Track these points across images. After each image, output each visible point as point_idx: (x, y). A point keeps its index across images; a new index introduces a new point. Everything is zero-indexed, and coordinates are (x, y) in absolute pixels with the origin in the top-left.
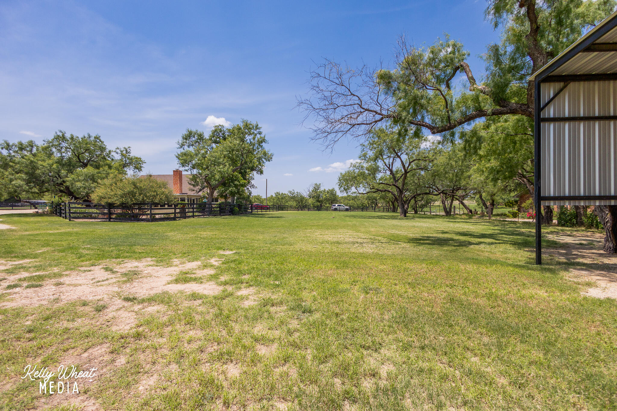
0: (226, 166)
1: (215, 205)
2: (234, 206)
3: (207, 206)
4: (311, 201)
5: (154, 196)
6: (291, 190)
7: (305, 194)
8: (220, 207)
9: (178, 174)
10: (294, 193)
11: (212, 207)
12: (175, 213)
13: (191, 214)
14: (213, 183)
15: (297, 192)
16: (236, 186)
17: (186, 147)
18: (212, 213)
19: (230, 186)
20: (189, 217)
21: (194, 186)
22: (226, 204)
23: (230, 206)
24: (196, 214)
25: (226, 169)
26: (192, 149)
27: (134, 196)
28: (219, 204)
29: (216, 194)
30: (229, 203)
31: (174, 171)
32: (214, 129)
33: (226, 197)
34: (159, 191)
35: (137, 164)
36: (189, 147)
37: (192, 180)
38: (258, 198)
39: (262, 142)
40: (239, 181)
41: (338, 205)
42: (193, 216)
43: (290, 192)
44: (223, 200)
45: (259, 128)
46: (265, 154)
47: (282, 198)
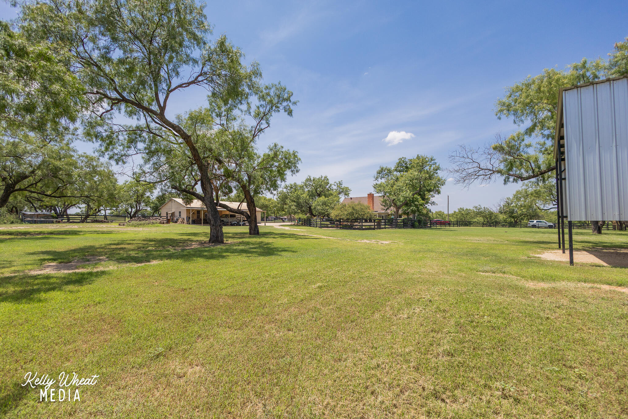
0: (407, 192)
1: (400, 220)
2: (415, 221)
3: (394, 221)
4: (502, 217)
5: (363, 214)
6: (477, 205)
7: (495, 209)
8: (403, 222)
9: (371, 196)
10: (480, 209)
11: (398, 222)
12: (374, 225)
13: (383, 226)
14: (399, 204)
15: (485, 208)
16: (416, 205)
17: (379, 179)
18: (397, 226)
19: (411, 206)
20: (382, 228)
21: (385, 206)
22: (408, 219)
23: (411, 221)
24: (387, 226)
25: (407, 194)
26: (383, 180)
27: (353, 215)
28: (403, 220)
29: (400, 212)
30: (411, 218)
31: (368, 194)
32: (398, 161)
33: (408, 214)
34: (366, 211)
35: (346, 191)
36: (381, 179)
37: (383, 202)
38: (440, 214)
39: (437, 170)
40: (418, 202)
41: (537, 222)
42: (385, 228)
43: (476, 207)
44: (406, 217)
45: (434, 160)
46: (439, 180)
47: (467, 214)
